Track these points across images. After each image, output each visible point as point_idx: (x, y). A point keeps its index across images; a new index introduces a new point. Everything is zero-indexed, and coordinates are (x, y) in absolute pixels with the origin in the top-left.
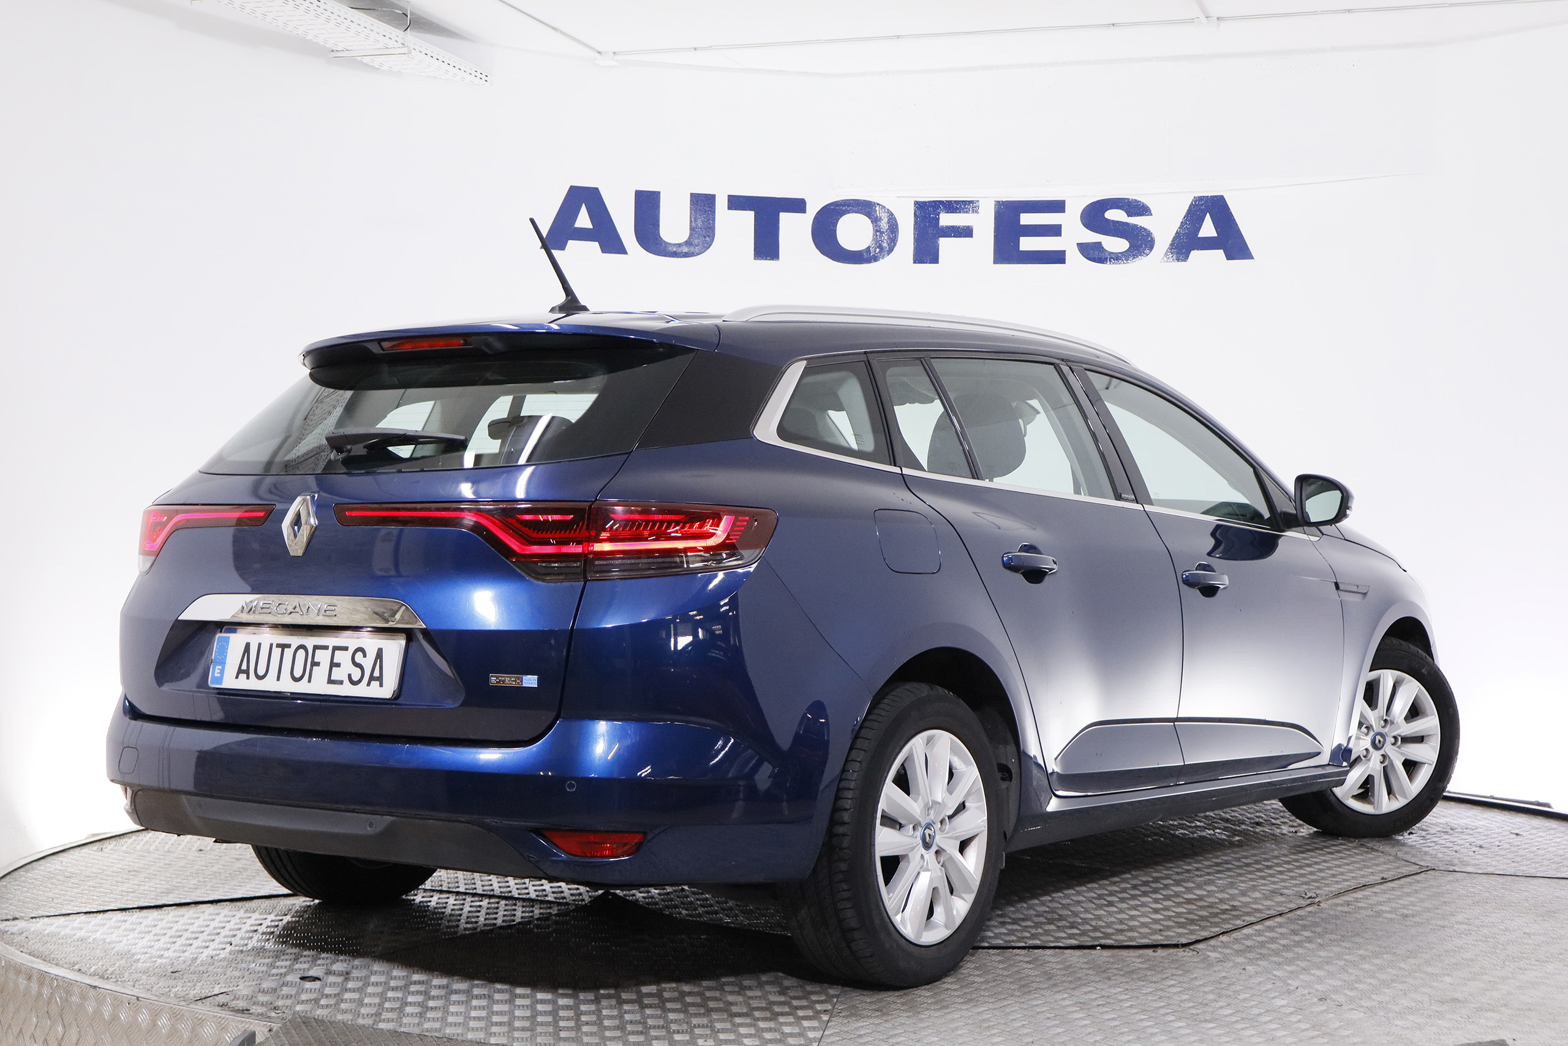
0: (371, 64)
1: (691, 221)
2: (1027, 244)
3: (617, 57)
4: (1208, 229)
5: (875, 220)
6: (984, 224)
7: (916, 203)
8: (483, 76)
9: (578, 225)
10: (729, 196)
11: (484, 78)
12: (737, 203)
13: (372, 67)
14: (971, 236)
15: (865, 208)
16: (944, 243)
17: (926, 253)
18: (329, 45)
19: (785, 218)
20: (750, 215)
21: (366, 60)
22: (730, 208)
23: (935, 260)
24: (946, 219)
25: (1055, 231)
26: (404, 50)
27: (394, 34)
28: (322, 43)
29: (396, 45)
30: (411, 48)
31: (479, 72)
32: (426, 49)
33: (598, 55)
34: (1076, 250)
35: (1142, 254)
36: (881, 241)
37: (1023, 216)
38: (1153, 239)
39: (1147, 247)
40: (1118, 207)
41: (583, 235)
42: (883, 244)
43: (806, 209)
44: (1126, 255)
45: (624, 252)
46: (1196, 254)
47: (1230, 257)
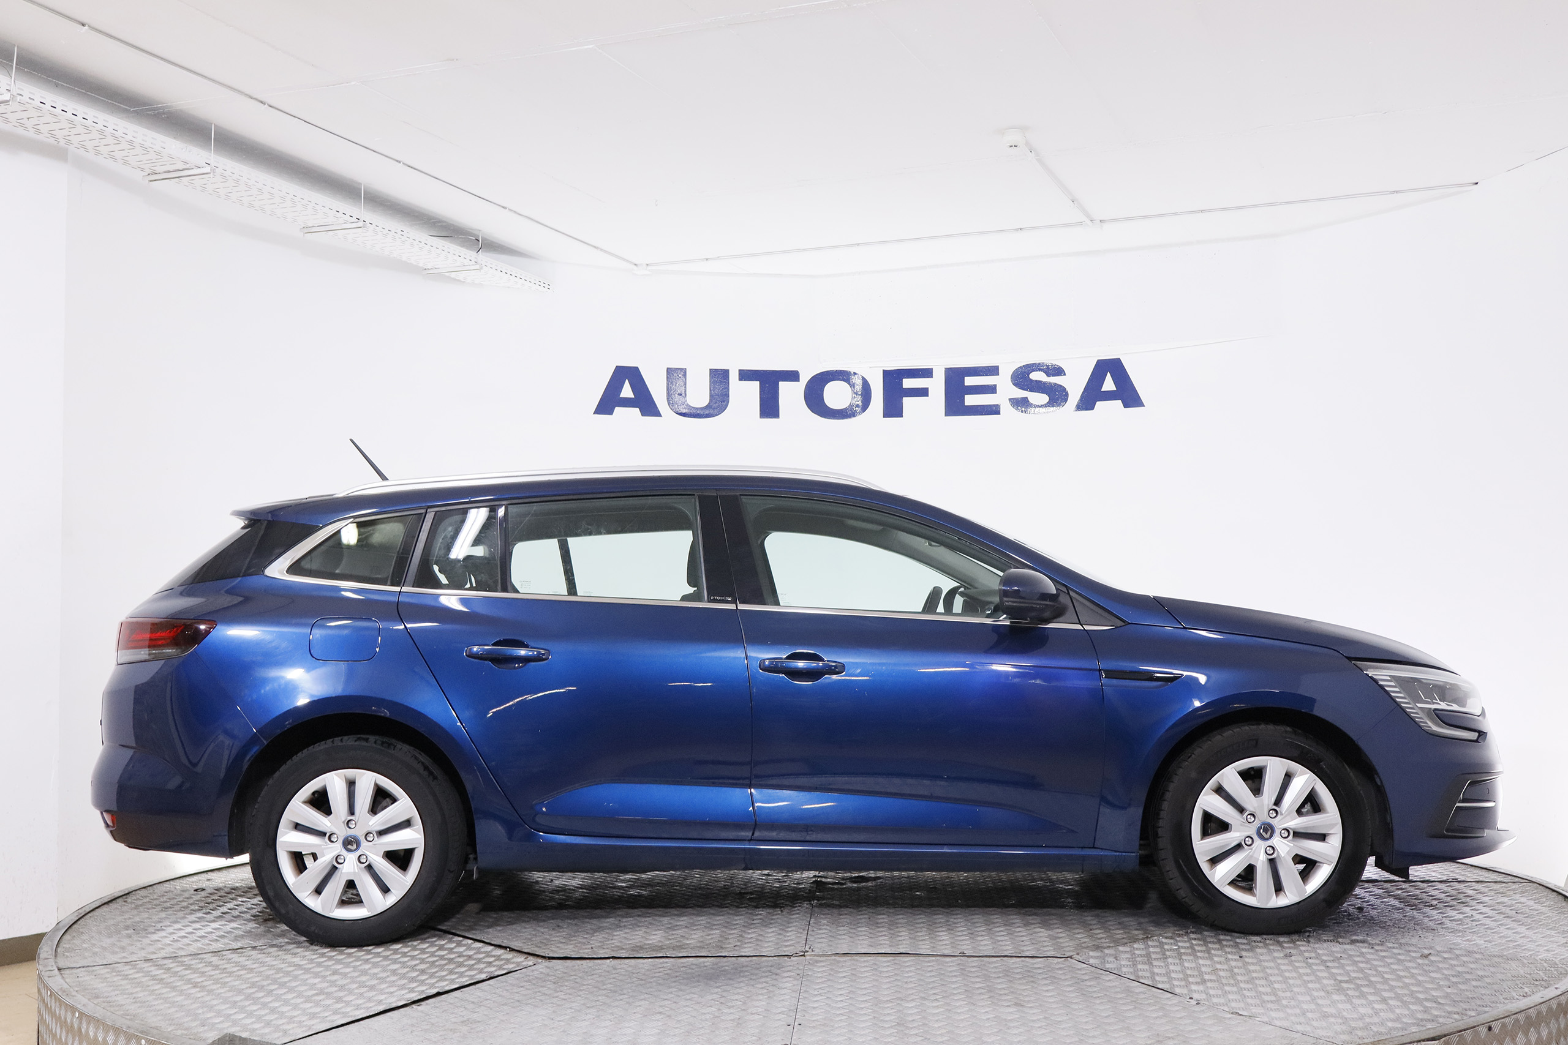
0: (457, 278)
1: (710, 390)
2: (970, 400)
3: (649, 268)
4: (1109, 385)
5: (852, 386)
6: (937, 385)
7: (884, 371)
8: (543, 285)
9: (623, 395)
10: (740, 370)
11: (546, 285)
12: (746, 375)
13: (459, 281)
14: (927, 395)
15: (843, 376)
16: (906, 401)
17: (893, 409)
18: (421, 265)
19: (782, 385)
20: (756, 385)
21: (453, 275)
22: (740, 379)
23: (899, 414)
24: (908, 383)
25: (991, 389)
26: (477, 267)
27: (468, 255)
28: (415, 264)
29: (471, 263)
30: (483, 265)
31: (542, 282)
32: (496, 265)
33: (635, 266)
34: (1008, 404)
35: (1059, 405)
36: (859, 401)
37: (966, 379)
38: (1067, 394)
39: (1062, 399)
40: (1040, 370)
41: (627, 403)
42: (860, 403)
43: (799, 379)
44: (1046, 406)
45: (660, 415)
46: (1099, 404)
47: (1126, 406)
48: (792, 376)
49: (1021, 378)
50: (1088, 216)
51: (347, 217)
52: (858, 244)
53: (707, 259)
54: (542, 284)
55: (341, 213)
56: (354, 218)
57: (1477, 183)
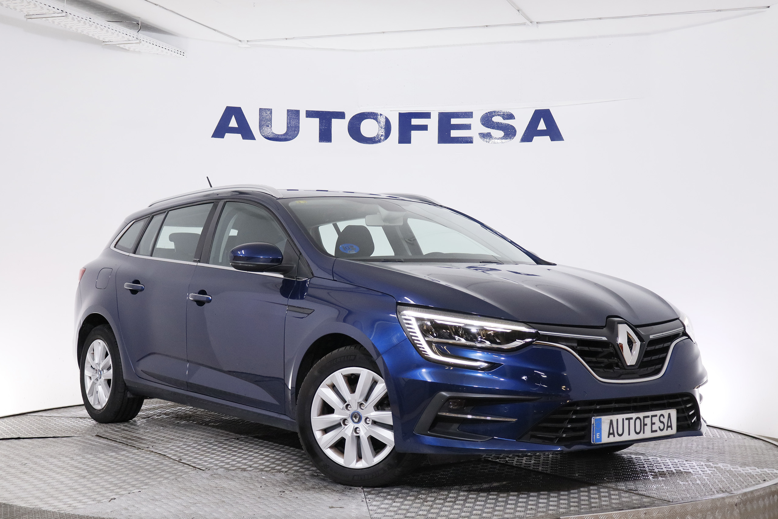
1: (287, 123)
2: (454, 133)
3: (249, 43)
4: (542, 126)
5: (379, 122)
6: (433, 123)
7: (399, 113)
9: (231, 125)
10: (307, 111)
11: (182, 54)
12: (310, 114)
13: (125, 49)
14: (427, 130)
15: (373, 116)
16: (414, 133)
17: (405, 138)
18: (101, 39)
19: (335, 122)
20: (317, 121)
21: (122, 46)
22: (307, 117)
23: (409, 142)
24: (415, 122)
25: (467, 127)
26: (138, 41)
27: (132, 33)
28: (97, 38)
29: (134, 39)
30: (142, 40)
31: (179, 51)
32: (150, 40)
33: (239, 42)
34: (478, 136)
35: (511, 138)
36: (382, 132)
38: (516, 131)
39: (512, 134)
40: (499, 115)
41: (233, 130)
42: (384, 134)
43: (345, 117)
44: (502, 138)
45: (254, 139)
46: (535, 138)
47: (552, 140)
48: (341, 115)
49: (487, 120)
50: (528, 19)
51: (55, 10)
52: (384, 32)
53: (287, 39)
54: (179, 52)
55: (52, 7)
56: (60, 10)
57: (769, 7)
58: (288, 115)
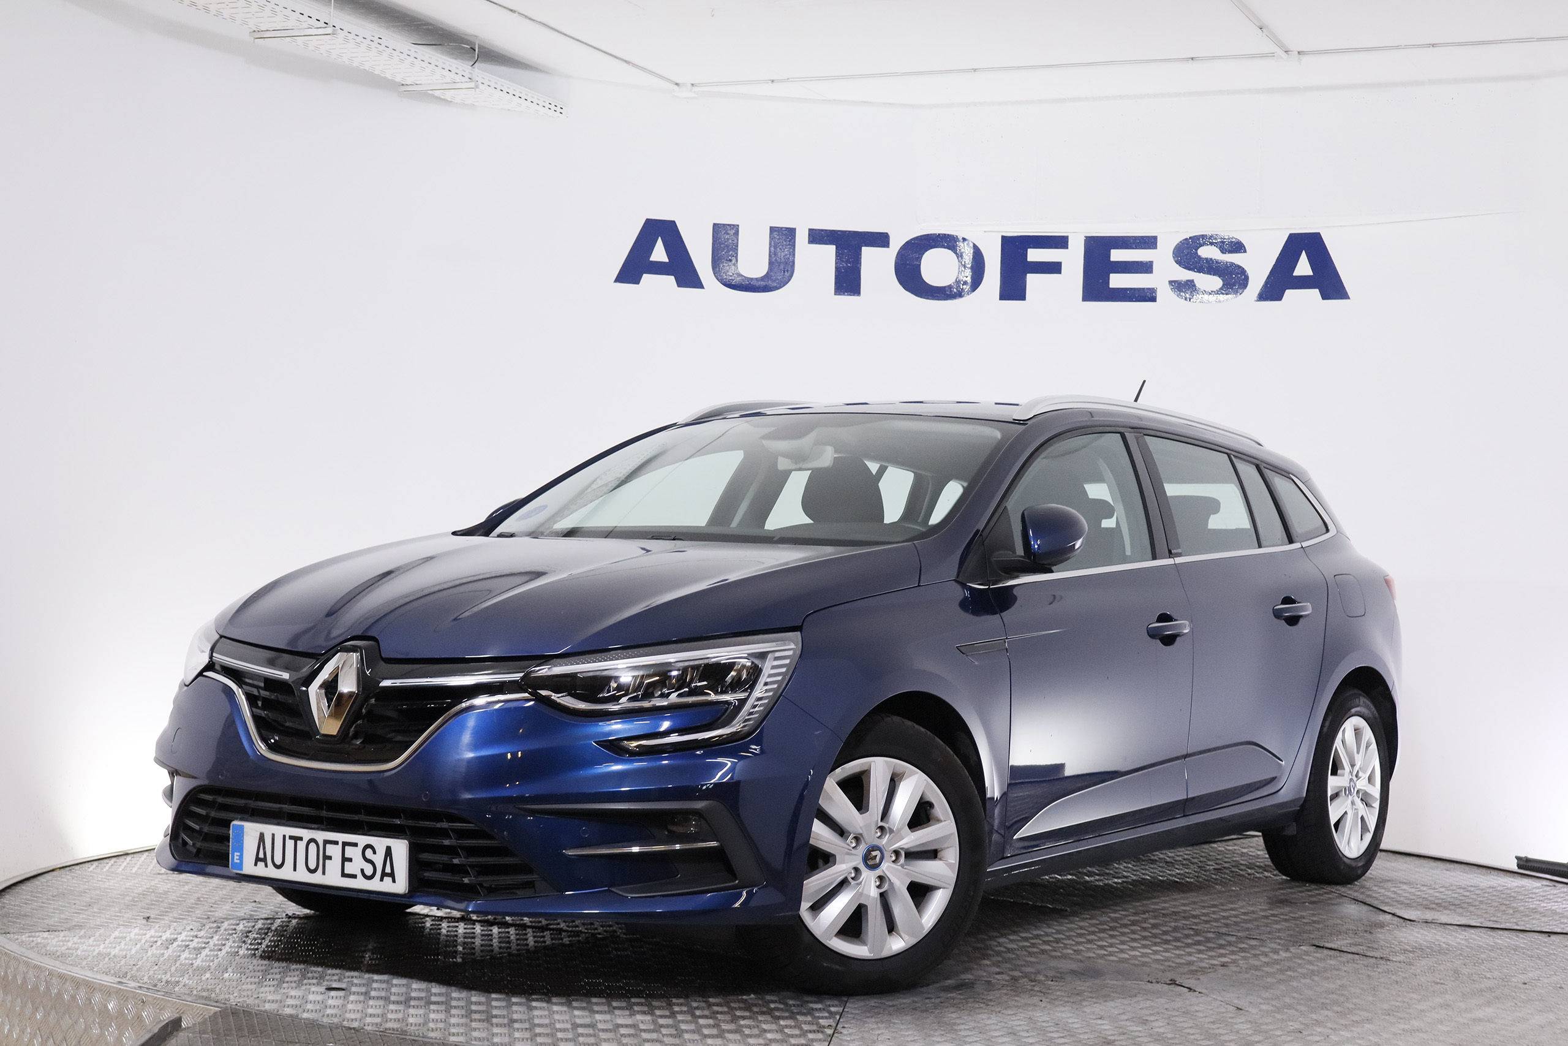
0: (442, 97)
1: (770, 256)
2: (1117, 281)
3: (695, 89)
4: (1303, 268)
5: (960, 256)
6: (1073, 259)
7: (1003, 237)
8: (554, 108)
9: (653, 258)
10: (810, 230)
11: (559, 110)
12: (817, 237)
13: (445, 100)
14: (1060, 272)
15: (947, 242)
16: (1032, 279)
17: (1013, 289)
18: (398, 79)
19: (867, 253)
20: (831, 250)
21: (437, 93)
22: (810, 242)
23: (1021, 296)
24: (1035, 255)
25: (1145, 268)
26: (472, 85)
27: (460, 67)
28: (390, 78)
29: (463, 79)
30: (479, 83)
31: (553, 105)
32: (496, 83)
33: (676, 86)
34: (1168, 287)
35: (1236, 292)
36: (967, 276)
37: (1113, 252)
38: (1247, 278)
39: (1240, 285)
40: (1212, 244)
41: (658, 269)
42: (969, 280)
43: (889, 244)
44: (1218, 293)
45: (701, 286)
46: (1289, 294)
47: (1325, 296)
48: (880, 240)
49: (1186, 254)
50: (1279, 43)
51: (313, 22)
53: (773, 81)
55: (306, 15)
56: (321, 22)
58: (771, 238)
